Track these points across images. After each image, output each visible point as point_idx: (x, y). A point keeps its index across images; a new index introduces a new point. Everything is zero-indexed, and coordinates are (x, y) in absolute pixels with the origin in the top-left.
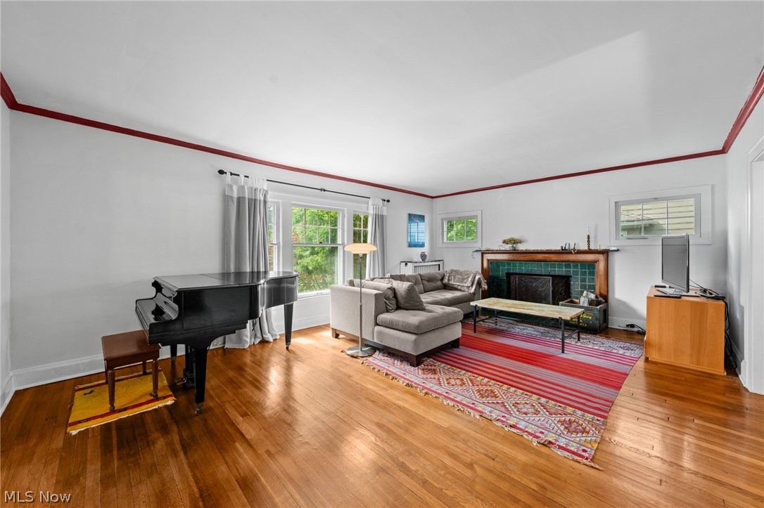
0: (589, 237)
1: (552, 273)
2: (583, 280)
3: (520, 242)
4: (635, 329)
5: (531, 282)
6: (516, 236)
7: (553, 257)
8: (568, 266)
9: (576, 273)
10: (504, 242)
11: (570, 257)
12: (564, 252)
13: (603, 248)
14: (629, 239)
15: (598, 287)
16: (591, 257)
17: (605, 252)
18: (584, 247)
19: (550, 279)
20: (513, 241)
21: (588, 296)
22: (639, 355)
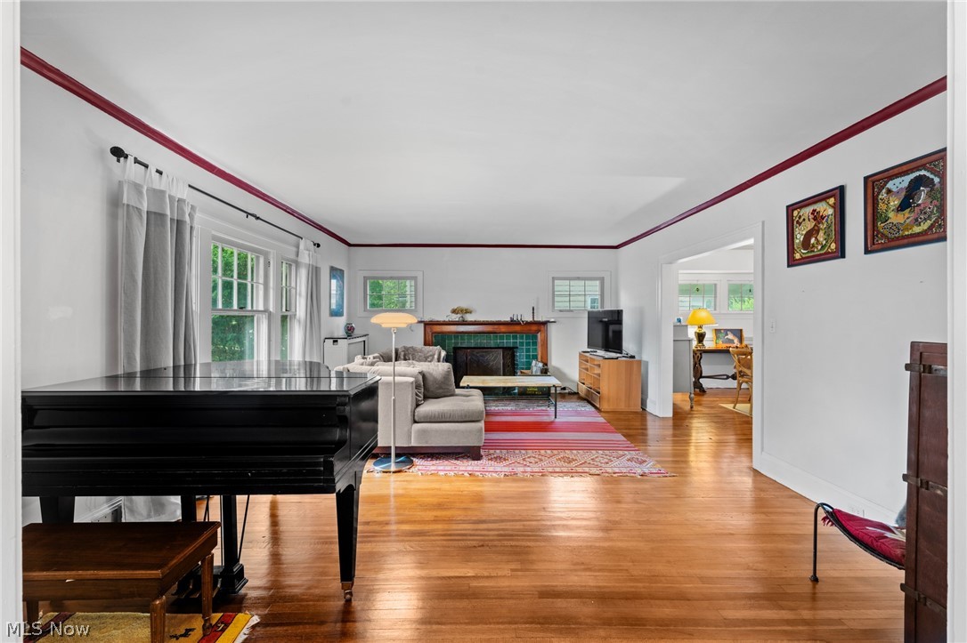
0: (533, 309)
1: (501, 346)
2: (528, 350)
3: (471, 312)
4: (567, 391)
5: (483, 356)
6: (464, 305)
7: (503, 329)
8: (515, 338)
9: (522, 344)
10: (454, 311)
11: (517, 328)
12: (513, 323)
13: (544, 319)
14: (561, 311)
15: (539, 357)
16: (534, 328)
17: (545, 323)
18: (529, 319)
19: (501, 351)
20: (462, 311)
21: (537, 366)
22: (593, 409)
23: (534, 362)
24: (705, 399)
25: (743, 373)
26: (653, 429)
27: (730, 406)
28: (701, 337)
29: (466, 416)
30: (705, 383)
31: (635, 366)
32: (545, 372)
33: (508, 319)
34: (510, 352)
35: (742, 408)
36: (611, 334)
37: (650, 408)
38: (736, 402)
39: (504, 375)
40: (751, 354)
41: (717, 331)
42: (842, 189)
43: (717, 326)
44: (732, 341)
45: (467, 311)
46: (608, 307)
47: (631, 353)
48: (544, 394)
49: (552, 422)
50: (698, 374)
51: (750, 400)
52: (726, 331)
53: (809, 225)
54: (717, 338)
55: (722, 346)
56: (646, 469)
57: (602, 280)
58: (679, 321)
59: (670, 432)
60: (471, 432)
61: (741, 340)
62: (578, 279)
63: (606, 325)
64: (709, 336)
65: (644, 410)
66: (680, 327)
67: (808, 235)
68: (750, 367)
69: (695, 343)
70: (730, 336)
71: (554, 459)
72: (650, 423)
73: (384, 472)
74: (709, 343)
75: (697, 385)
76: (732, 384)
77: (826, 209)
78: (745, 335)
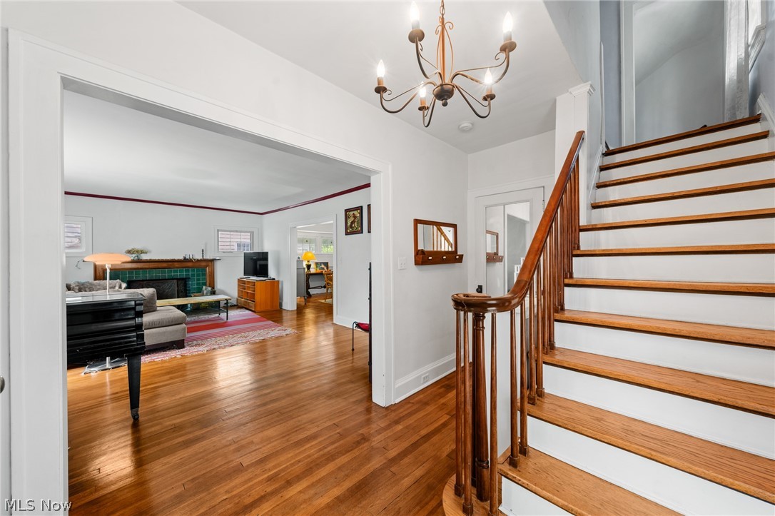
0: (203, 250)
1: (176, 277)
2: (198, 280)
4: (229, 305)
5: (158, 286)
6: (138, 247)
7: (177, 265)
8: (187, 271)
9: (193, 275)
10: (129, 252)
11: (190, 264)
12: (185, 260)
13: (211, 258)
14: (224, 252)
15: (208, 284)
16: (204, 264)
17: (213, 261)
18: (200, 257)
19: (175, 281)
20: (138, 252)
21: (206, 289)
22: (250, 312)
23: (204, 287)
24: (312, 299)
25: (328, 285)
26: (286, 317)
27: (323, 301)
28: (309, 267)
29: (172, 321)
30: (312, 292)
31: (276, 284)
32: (213, 293)
33: (182, 258)
34: (184, 281)
35: (328, 301)
36: (258, 266)
37: (284, 307)
38: (325, 299)
39: (178, 298)
40: (332, 274)
41: (317, 263)
42: (362, 207)
43: (317, 261)
44: (323, 268)
45: (142, 252)
46: (256, 250)
47: (273, 277)
48: (215, 306)
49: (226, 322)
50: (308, 287)
51: (332, 297)
52: (321, 263)
53: (352, 219)
54: (317, 267)
55: (319, 271)
56: (288, 332)
57: (252, 234)
58: (299, 258)
59: (295, 316)
60: (177, 331)
61: (327, 268)
62: (237, 231)
63: (255, 261)
64: (313, 266)
65: (281, 308)
66: (299, 261)
67: (352, 223)
68: (332, 281)
69: (306, 270)
70: (323, 266)
71: (236, 338)
72: (284, 314)
73: (102, 370)
74: (313, 270)
75: (308, 293)
76: (324, 290)
77: (357, 214)
78: (329, 265)
